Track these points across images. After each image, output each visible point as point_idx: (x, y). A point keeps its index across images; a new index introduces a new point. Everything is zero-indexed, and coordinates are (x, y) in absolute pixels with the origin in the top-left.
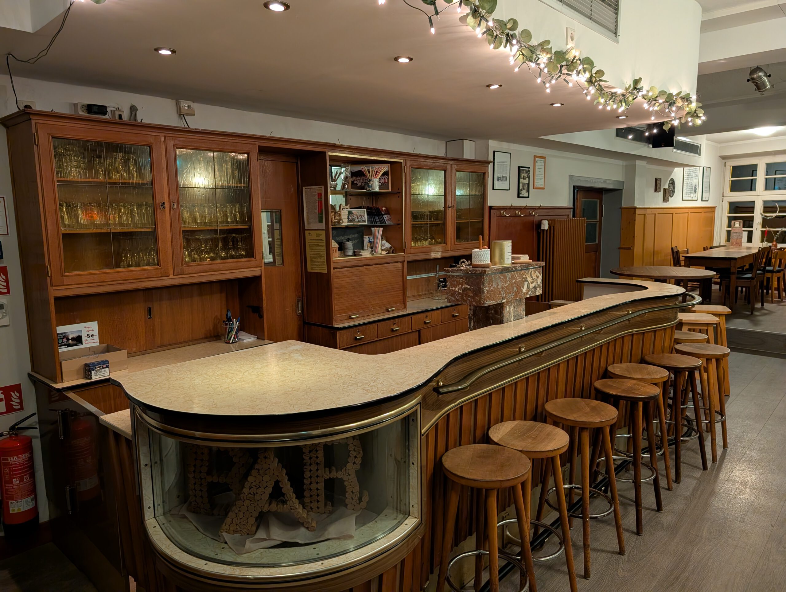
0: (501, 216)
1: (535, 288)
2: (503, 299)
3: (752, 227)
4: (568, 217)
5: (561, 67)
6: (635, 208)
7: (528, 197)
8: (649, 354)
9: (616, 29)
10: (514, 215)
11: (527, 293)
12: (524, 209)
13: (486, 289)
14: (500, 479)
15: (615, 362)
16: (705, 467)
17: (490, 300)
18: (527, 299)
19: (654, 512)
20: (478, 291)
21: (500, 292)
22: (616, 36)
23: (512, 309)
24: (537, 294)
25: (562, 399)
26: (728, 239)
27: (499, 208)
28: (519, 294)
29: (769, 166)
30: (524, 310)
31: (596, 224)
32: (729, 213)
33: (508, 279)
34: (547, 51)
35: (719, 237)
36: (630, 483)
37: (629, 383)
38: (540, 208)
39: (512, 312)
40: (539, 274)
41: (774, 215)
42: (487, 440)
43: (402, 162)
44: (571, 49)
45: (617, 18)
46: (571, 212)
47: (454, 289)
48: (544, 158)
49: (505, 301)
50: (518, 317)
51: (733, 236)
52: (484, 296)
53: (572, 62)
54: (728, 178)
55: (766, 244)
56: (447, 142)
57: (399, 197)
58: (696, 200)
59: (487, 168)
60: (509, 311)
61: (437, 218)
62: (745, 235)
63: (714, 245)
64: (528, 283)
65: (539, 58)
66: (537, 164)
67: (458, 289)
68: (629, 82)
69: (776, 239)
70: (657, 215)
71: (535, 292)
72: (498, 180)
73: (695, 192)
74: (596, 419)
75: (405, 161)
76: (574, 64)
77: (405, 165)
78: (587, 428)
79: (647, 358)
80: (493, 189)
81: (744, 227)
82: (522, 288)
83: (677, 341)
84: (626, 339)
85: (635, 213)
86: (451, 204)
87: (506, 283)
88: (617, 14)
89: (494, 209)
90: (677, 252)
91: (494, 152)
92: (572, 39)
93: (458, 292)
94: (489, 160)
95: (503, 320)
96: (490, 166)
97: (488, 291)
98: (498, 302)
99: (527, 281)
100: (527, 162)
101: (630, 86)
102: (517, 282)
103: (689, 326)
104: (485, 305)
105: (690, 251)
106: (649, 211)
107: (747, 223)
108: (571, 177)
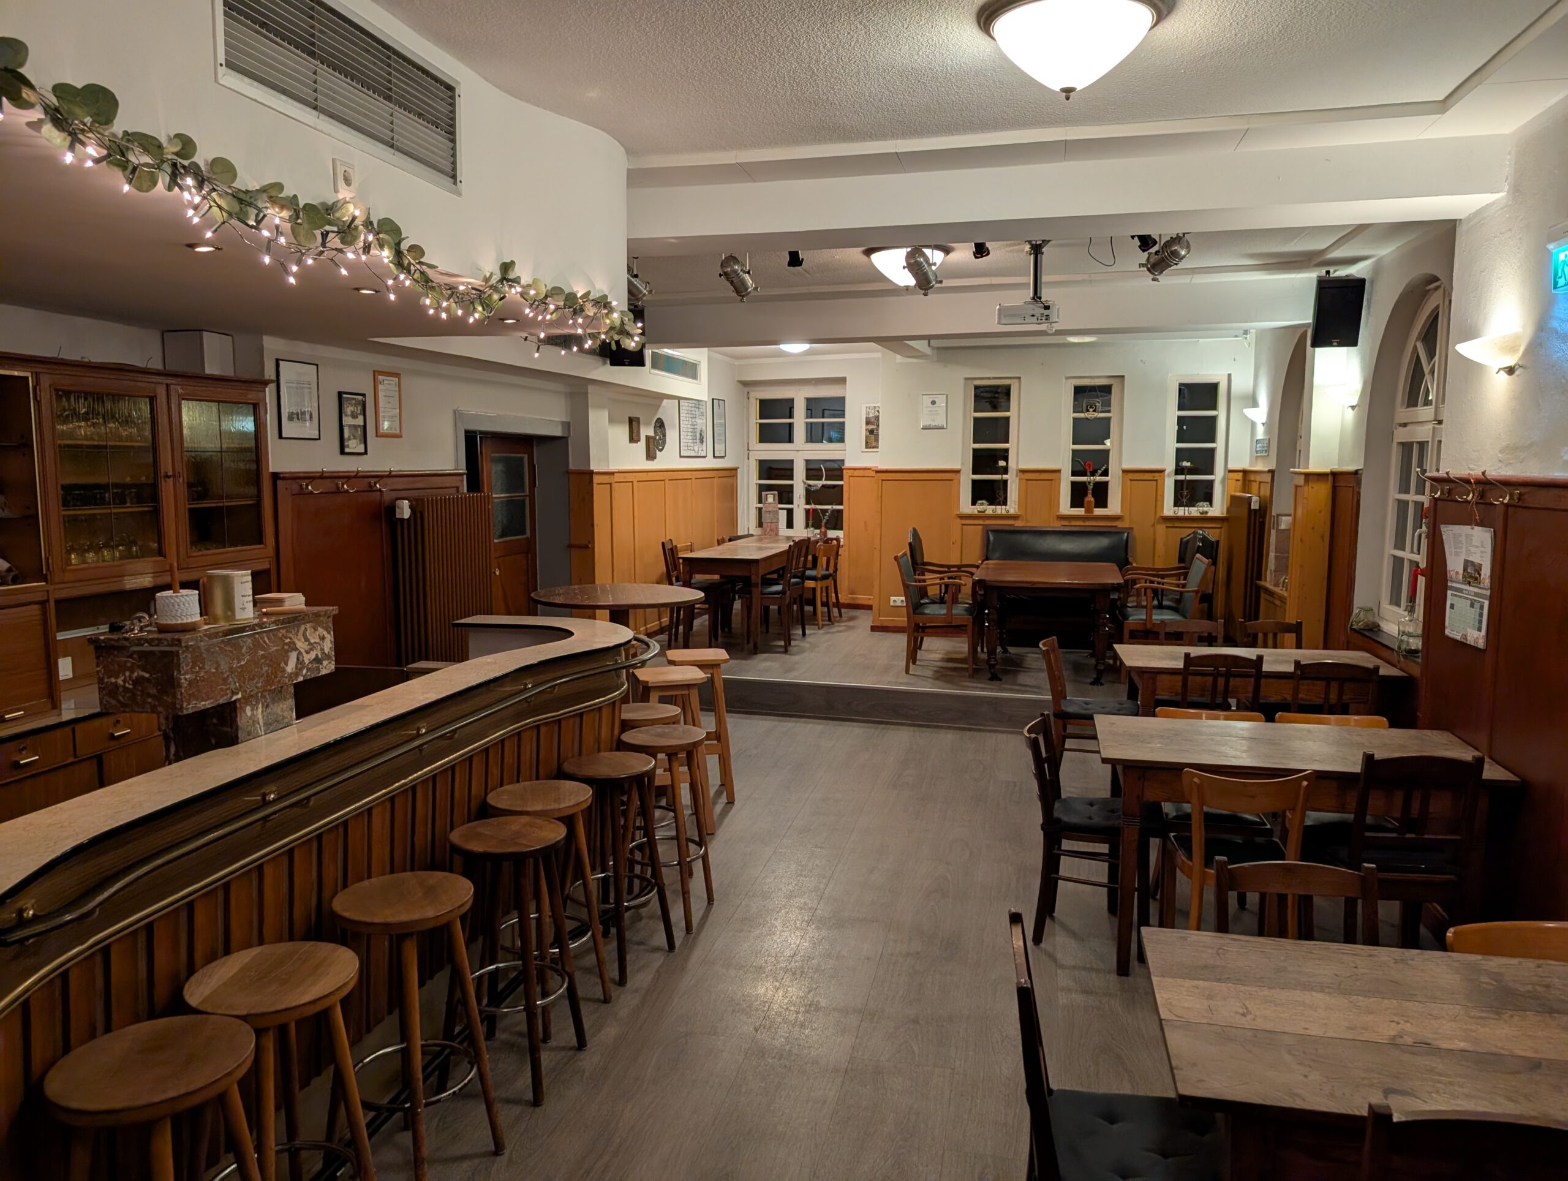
0: (302, 493)
1: (317, 660)
2: (234, 693)
3: (791, 503)
4: (458, 491)
5: (325, 235)
6: (591, 473)
7: (366, 453)
8: (573, 756)
9: (454, 169)
10: (334, 490)
11: (297, 675)
12: (355, 477)
13: (185, 678)
14: (171, 1094)
15: (505, 781)
16: (671, 946)
17: (197, 700)
18: (296, 686)
19: (571, 1053)
20: (169, 684)
21: (225, 680)
22: (455, 183)
23: (260, 710)
24: (324, 672)
25: (382, 878)
26: (760, 524)
27: (295, 477)
28: (276, 677)
29: (809, 401)
30: (291, 709)
31: (524, 501)
32: (760, 479)
33: (244, 650)
34: (284, 203)
35: (747, 522)
36: (519, 1011)
37: (515, 824)
38: (390, 475)
39: (260, 716)
40: (325, 633)
41: (820, 483)
42: (178, 1006)
43: (27, 378)
44: (342, 202)
45: (454, 149)
46: (462, 481)
47: (113, 680)
48: (397, 375)
49: (239, 696)
50: (275, 725)
51: (766, 518)
52: (181, 694)
53: (349, 226)
54: (755, 420)
55: (813, 534)
56: (165, 334)
57: (24, 455)
58: (704, 457)
59: (261, 394)
60: (252, 714)
61: (140, 500)
62: (783, 515)
63: (739, 534)
64: (300, 653)
65: (265, 216)
66: (380, 387)
67: (124, 681)
68: (490, 267)
69: (826, 523)
70: (635, 483)
71: (318, 669)
72: (291, 418)
73: (702, 441)
74: (427, 912)
75: (36, 376)
76: (353, 232)
77: (37, 384)
78: (411, 934)
79: (567, 767)
80: (280, 437)
81: (780, 502)
82: (282, 665)
83: (627, 725)
84: (525, 736)
85: (591, 482)
86: (174, 469)
87: (239, 661)
88: (453, 141)
89: (284, 479)
90: (672, 549)
91: (277, 361)
92: (348, 181)
93: (124, 687)
94: (267, 377)
95: (237, 738)
96: (269, 392)
97: (190, 683)
98: (222, 701)
99: (296, 649)
100: (360, 382)
101: (491, 275)
102: (269, 653)
103: (660, 691)
104: (185, 712)
105: (695, 547)
106: (617, 477)
107: (785, 495)
108: (457, 415)
